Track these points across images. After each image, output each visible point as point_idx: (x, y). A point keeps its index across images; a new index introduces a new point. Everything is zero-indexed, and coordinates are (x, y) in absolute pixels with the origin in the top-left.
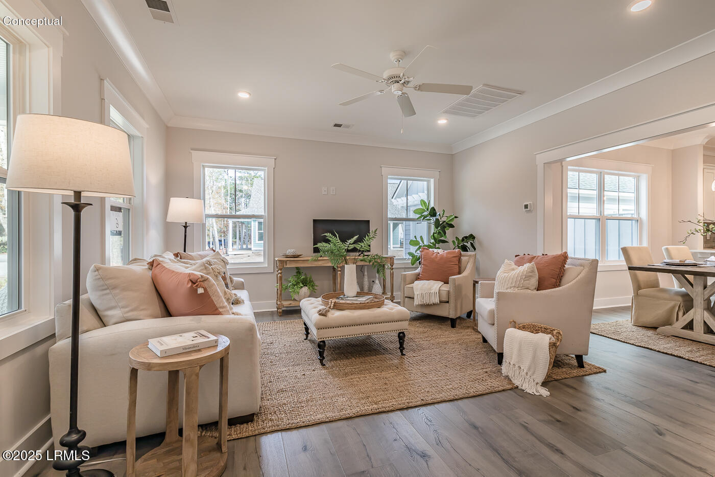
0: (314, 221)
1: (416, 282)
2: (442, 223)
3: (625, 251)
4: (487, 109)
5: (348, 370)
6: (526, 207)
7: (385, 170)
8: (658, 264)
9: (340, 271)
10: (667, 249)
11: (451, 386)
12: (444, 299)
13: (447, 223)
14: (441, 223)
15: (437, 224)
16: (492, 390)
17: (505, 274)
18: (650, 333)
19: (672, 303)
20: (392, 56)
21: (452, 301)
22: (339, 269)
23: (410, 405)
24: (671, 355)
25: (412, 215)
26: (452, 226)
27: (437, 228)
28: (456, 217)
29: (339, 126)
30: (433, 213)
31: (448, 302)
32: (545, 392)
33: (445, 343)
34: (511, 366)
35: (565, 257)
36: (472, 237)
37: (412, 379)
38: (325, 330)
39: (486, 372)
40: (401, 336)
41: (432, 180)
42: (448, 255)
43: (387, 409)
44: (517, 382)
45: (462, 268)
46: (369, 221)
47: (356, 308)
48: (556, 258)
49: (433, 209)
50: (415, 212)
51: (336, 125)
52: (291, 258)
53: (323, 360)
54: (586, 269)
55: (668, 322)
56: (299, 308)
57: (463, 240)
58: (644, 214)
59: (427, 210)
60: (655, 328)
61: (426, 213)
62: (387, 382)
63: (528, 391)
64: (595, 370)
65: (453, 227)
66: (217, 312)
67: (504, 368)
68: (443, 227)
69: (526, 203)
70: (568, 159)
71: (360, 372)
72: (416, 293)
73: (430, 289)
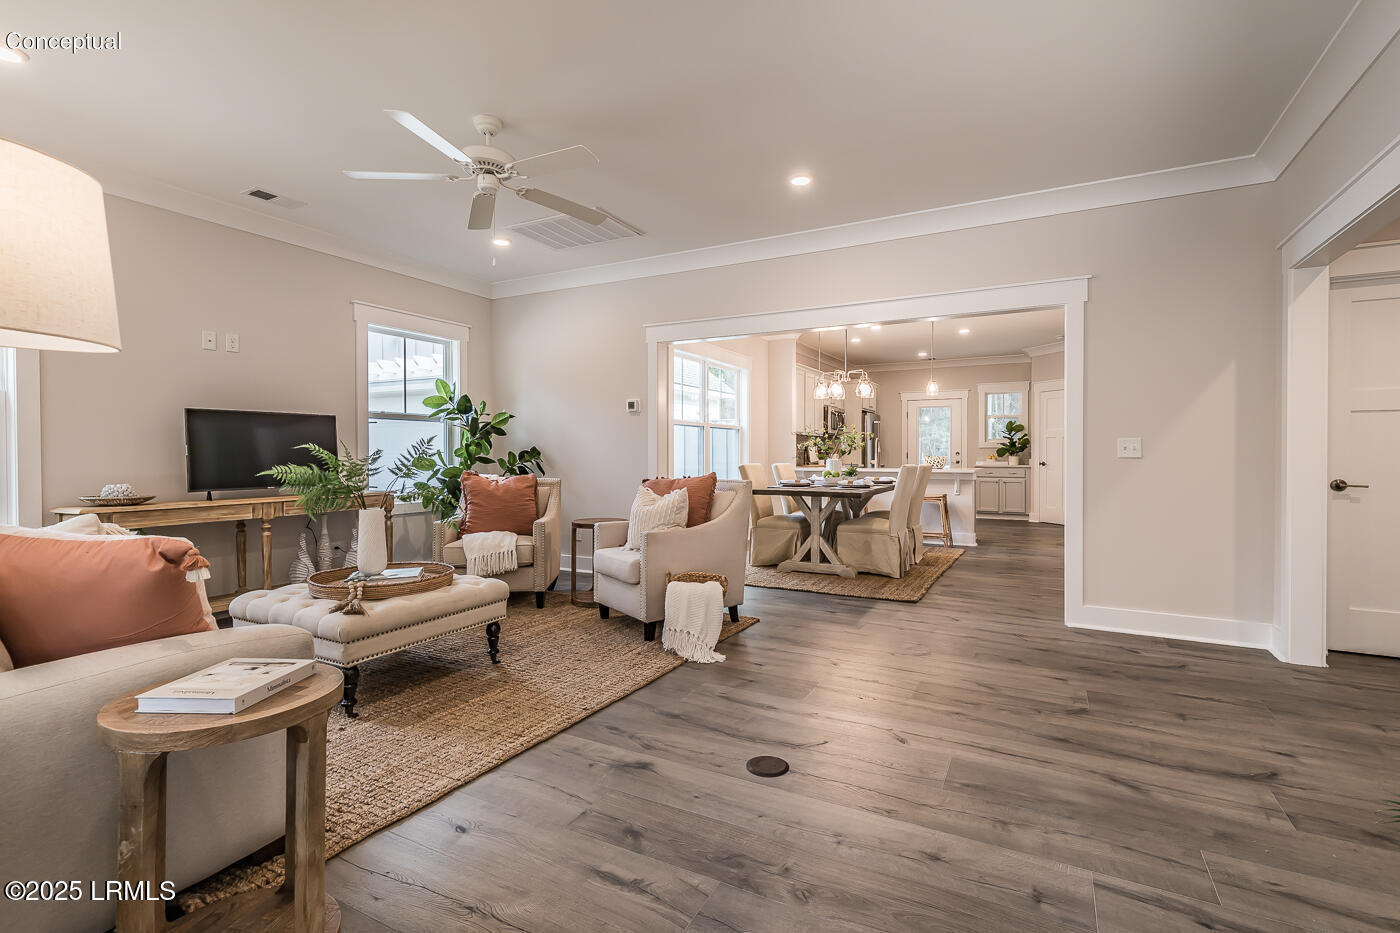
0: (190, 413)
1: (466, 537)
2: (484, 427)
3: (742, 469)
4: (584, 243)
5: (415, 709)
6: (631, 405)
7: (359, 311)
8: (777, 486)
9: (269, 529)
10: (776, 467)
11: (608, 683)
12: (527, 560)
13: (493, 427)
14: (481, 425)
15: (473, 427)
16: (661, 671)
17: (647, 508)
18: (772, 572)
19: (791, 532)
20: (480, 123)
21: (539, 563)
22: (267, 526)
23: (574, 720)
24: (802, 591)
25: (416, 407)
26: (501, 433)
27: (473, 435)
28: (511, 416)
29: (267, 196)
30: (465, 406)
31: (532, 565)
32: (720, 658)
33: (548, 631)
34: (678, 634)
35: (713, 478)
36: (534, 453)
37: (545, 689)
38: (361, 642)
39: (639, 654)
40: (493, 631)
41: (456, 344)
42: (518, 484)
43: (545, 736)
44: (685, 654)
45: (541, 506)
46: (334, 418)
47: (412, 592)
48: (703, 480)
49: (466, 399)
50: (426, 403)
51: (258, 194)
52: (123, 505)
53: (352, 706)
54: (741, 494)
55: (786, 556)
56: (226, 616)
57: (522, 455)
58: (745, 424)
59: (451, 399)
60: (774, 566)
61: (449, 406)
62: (508, 704)
63: (702, 661)
64: (751, 621)
65: (504, 434)
66: (201, 626)
67: (668, 640)
68: (484, 433)
69: (631, 400)
70: (675, 343)
71: (443, 706)
72: (470, 557)
73: (499, 546)
